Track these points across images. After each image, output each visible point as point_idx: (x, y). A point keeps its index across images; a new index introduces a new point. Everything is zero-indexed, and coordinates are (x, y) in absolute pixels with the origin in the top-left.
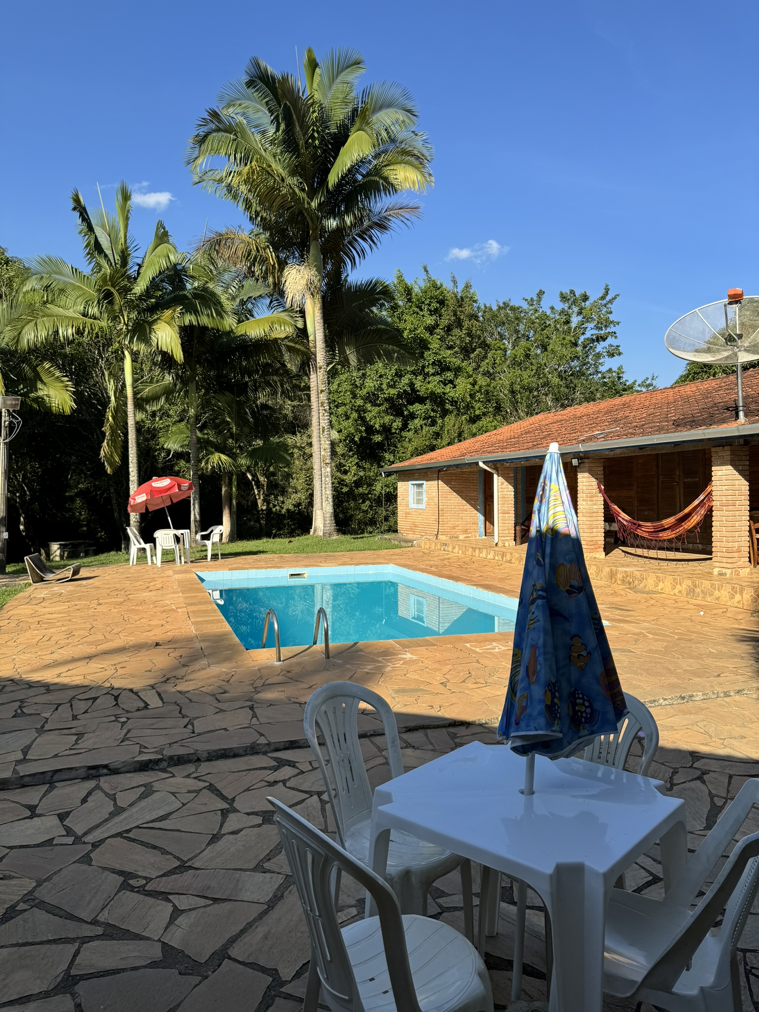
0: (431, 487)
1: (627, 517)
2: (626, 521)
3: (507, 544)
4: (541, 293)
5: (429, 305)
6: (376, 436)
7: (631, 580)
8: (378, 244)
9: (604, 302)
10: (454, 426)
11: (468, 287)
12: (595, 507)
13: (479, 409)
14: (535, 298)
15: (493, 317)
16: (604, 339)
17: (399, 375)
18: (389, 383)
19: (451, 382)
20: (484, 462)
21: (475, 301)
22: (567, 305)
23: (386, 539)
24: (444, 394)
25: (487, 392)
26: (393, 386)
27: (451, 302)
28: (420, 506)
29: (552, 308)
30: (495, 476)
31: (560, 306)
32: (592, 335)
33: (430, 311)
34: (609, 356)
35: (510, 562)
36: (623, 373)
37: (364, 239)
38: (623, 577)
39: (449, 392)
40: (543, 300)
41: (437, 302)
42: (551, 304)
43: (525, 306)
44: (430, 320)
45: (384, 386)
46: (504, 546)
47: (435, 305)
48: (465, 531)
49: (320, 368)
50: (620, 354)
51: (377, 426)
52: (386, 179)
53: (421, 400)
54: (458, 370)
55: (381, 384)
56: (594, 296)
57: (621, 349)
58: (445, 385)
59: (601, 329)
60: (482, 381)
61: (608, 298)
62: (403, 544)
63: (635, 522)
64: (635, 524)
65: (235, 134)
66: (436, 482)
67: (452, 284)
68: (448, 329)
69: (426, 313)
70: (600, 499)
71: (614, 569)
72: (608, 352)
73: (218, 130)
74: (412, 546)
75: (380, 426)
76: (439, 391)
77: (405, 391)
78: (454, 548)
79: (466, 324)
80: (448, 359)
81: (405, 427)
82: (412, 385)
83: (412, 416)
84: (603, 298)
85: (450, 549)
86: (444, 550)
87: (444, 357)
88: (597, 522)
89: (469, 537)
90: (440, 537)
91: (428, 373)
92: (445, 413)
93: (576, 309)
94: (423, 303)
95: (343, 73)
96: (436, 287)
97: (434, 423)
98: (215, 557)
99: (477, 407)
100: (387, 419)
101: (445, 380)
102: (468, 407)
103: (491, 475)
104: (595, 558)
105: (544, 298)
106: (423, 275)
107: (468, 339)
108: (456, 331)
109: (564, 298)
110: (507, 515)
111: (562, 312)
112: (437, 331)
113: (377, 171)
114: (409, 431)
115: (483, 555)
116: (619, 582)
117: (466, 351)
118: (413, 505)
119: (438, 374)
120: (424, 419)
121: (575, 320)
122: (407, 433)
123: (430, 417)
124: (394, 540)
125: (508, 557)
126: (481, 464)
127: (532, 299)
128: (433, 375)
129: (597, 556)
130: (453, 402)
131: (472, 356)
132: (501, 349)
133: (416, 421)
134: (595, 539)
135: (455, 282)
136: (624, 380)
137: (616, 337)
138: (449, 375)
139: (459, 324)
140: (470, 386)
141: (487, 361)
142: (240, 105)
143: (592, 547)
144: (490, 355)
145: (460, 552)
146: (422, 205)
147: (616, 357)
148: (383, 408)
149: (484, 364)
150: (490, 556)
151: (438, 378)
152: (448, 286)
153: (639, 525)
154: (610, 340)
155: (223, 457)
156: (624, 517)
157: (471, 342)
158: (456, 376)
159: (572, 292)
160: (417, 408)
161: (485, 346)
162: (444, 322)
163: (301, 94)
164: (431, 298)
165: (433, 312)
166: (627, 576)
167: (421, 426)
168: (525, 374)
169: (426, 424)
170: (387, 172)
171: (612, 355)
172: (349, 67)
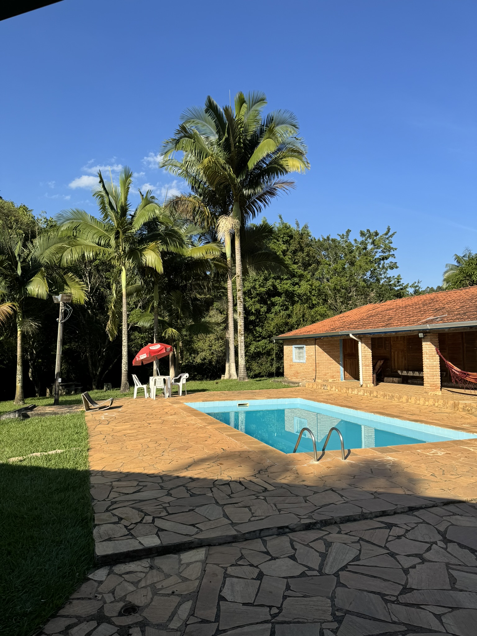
0: (311, 350)
1: (458, 370)
2: (458, 372)
3: (368, 386)
4: (349, 231)
5: (283, 238)
6: (252, 316)
7: (470, 409)
8: (269, 203)
9: (387, 236)
10: (300, 310)
11: (306, 227)
12: (435, 363)
13: (315, 300)
14: (345, 234)
15: (321, 245)
16: (386, 258)
17: (266, 279)
18: (260, 284)
19: (297, 284)
20: (353, 334)
21: (310, 236)
22: (364, 238)
23: (278, 382)
24: (294, 291)
25: (319, 290)
26: (263, 287)
27: (297, 237)
28: (301, 361)
29: (356, 240)
30: (360, 343)
31: (360, 239)
32: (380, 256)
33: (283, 241)
34: (390, 269)
35: (376, 397)
36: (401, 279)
37: (261, 201)
38: (463, 407)
39: (297, 290)
40: (350, 235)
41: (288, 236)
42: (355, 238)
43: (339, 239)
44: (284, 247)
45: (257, 286)
47: (287, 238)
48: (333, 377)
49: (238, 276)
50: (397, 267)
51: (253, 311)
52: (281, 166)
53: (279, 295)
54: (301, 277)
55: (255, 285)
56: (381, 233)
57: (398, 265)
58: (294, 286)
59: (384, 252)
60: (316, 283)
61: (389, 234)
62: (292, 385)
63: (465, 372)
64: (465, 374)
65: (194, 140)
66: (314, 346)
67: (296, 226)
68: (295, 252)
69: (281, 242)
70: (437, 358)
71: (457, 402)
72: (390, 266)
73: (185, 137)
74: (298, 386)
75: (255, 310)
76: (291, 289)
77: (269, 289)
78: (332, 388)
79: (306, 249)
80: (296, 270)
81: (269, 311)
82: (274, 286)
83: (273, 304)
84: (386, 234)
85: (329, 388)
86: (324, 389)
87: (293, 269)
88: (436, 373)
89: (335, 381)
90: (317, 380)
91: (283, 278)
92: (293, 303)
93: (370, 241)
94: (279, 237)
95: (255, 105)
96: (286, 227)
97: (287, 309)
99: (313, 299)
100: (258, 306)
101: (293, 283)
102: (308, 299)
103: (357, 342)
104: (436, 395)
105: (351, 234)
106: (279, 221)
107: (307, 258)
108: (300, 254)
109: (362, 234)
110: (368, 367)
111: (362, 243)
112: (288, 253)
113: (276, 161)
114: (271, 313)
115: (355, 392)
116: (461, 410)
117: (306, 265)
118: (295, 360)
119: (289, 279)
120: (281, 306)
121: (370, 247)
122: (271, 315)
123: (285, 305)
124: (284, 382)
125: (375, 394)
126: (351, 336)
127: (343, 235)
128: (286, 279)
129: (437, 393)
130: (299, 296)
131: (310, 268)
132: (327, 264)
133: (276, 307)
134: (435, 383)
135: (298, 225)
136: (401, 283)
137: (395, 257)
138: (296, 280)
139: (302, 250)
140: (309, 286)
141: (319, 271)
142: (193, 122)
143: (434, 388)
144: (320, 268)
145: (337, 390)
146: (296, 181)
147: (395, 269)
148: (256, 299)
149: (316, 273)
150: (361, 393)
151: (289, 282)
152: (294, 227)
153: (468, 374)
154: (391, 259)
155: (174, 330)
156: (456, 369)
157: (309, 261)
158: (300, 280)
159: (368, 231)
160: (276, 299)
161: (318, 263)
162: (292, 248)
163: (234, 118)
164: (284, 234)
165: (285, 242)
166: (467, 406)
167: (280, 310)
168: (343, 280)
169: (282, 309)
170: (283, 162)
171: (392, 268)
172: (258, 102)
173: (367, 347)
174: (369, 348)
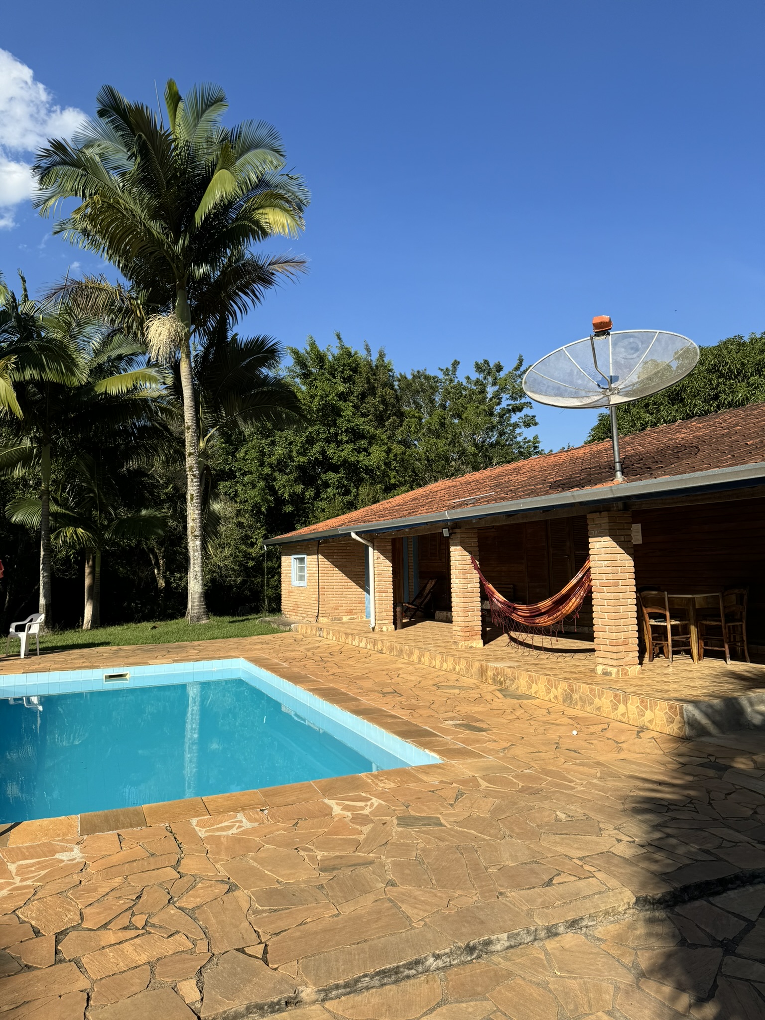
0: (311, 560)
1: (502, 598)
2: (500, 602)
3: (384, 629)
4: (456, 364)
5: (342, 372)
6: (287, 506)
7: (502, 679)
8: (261, 299)
9: (519, 372)
10: (368, 495)
11: (382, 356)
12: (469, 585)
13: (394, 477)
14: (450, 368)
15: (407, 385)
16: (520, 410)
17: (311, 441)
18: (298, 450)
19: (365, 450)
20: (357, 533)
21: (390, 370)
22: (482, 375)
23: (266, 622)
24: (358, 462)
25: (403, 460)
26: (303, 454)
27: (364, 369)
28: (303, 584)
29: (468, 378)
30: (371, 549)
31: (475, 376)
32: (508, 405)
33: (344, 378)
34: (525, 426)
35: (381, 652)
36: (539, 442)
37: (246, 294)
38: (494, 674)
39: (364, 460)
40: (458, 370)
41: (351, 370)
42: (466, 374)
43: (441, 376)
44: (341, 388)
45: (294, 454)
46: (382, 631)
47: (348, 373)
48: (350, 612)
49: (189, 428)
50: (536, 424)
51: (286, 496)
52: (257, 223)
53: (335, 469)
54: (372, 439)
55: (291, 451)
56: (508, 368)
57: (537, 419)
58: (359, 452)
59: (515, 399)
60: (397, 449)
61: (522, 369)
62: (282, 628)
63: (510, 604)
64: (509, 607)
65: (85, 170)
66: (316, 556)
67: (366, 352)
68: (363, 396)
69: (338, 380)
70: (476, 576)
71: (484, 663)
72: (524, 422)
73: (64, 163)
74: (289, 631)
75: (290, 495)
76: (352, 459)
77: (316, 458)
78: (328, 634)
79: (379, 391)
80: (361, 427)
81: (317, 496)
82: (323, 452)
83: (326, 485)
84: (517, 369)
85: (325, 635)
86: (319, 636)
87: (357, 425)
88: (472, 604)
89: (354, 619)
90: (320, 619)
91: (341, 441)
92: (360, 482)
93: (490, 379)
94: (336, 370)
95: (207, 112)
96: (349, 355)
97: (347, 492)
98: (31, 653)
99: (392, 476)
100: (299, 488)
101: (359, 448)
102: (385, 474)
104: (471, 647)
105: (460, 368)
106: (337, 343)
107: (381, 407)
108: (370, 399)
109: (479, 368)
110: (384, 594)
111: (477, 382)
112: (352, 398)
113: (247, 215)
114: (321, 500)
115: (356, 643)
116: (490, 681)
117: (380, 419)
118: (296, 583)
119: (352, 442)
120: (337, 488)
121: (491, 390)
122: (320, 503)
123: (344, 486)
124: (273, 622)
125: (379, 646)
126: (354, 535)
127: (447, 369)
128: (347, 442)
129: (474, 645)
130: (369, 471)
131: (387, 423)
132: (416, 417)
133: (329, 490)
134: (471, 624)
135: (368, 350)
136: (540, 449)
137: (531, 407)
138: (363, 443)
139: (372, 391)
140: (384, 454)
141: (401, 429)
142: (99, 146)
143: (468, 634)
144: (405, 423)
145: (334, 639)
146: (309, 260)
147: (533, 427)
148: (292, 477)
149: (398, 432)
150: (362, 645)
151: (351, 446)
152: (362, 354)
153: (515, 609)
154: (526, 411)
155: (80, 531)
156: (499, 596)
157: (386, 410)
158: (370, 444)
159: (486, 362)
160: (332, 477)
161: (401, 415)
162: (357, 390)
163: (158, 128)
164: (344, 365)
165: (346, 380)
166: (498, 674)
167: (334, 495)
168: (440, 443)
169: (339, 493)
170: (257, 215)
171: (527, 425)
172: (212, 105)
173: (382, 557)
174: (387, 557)
